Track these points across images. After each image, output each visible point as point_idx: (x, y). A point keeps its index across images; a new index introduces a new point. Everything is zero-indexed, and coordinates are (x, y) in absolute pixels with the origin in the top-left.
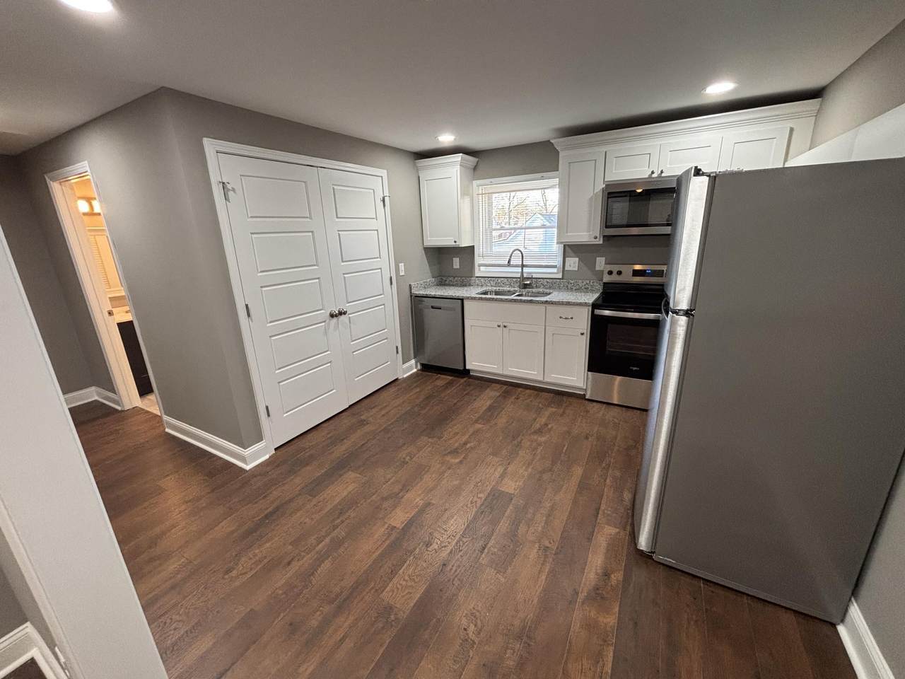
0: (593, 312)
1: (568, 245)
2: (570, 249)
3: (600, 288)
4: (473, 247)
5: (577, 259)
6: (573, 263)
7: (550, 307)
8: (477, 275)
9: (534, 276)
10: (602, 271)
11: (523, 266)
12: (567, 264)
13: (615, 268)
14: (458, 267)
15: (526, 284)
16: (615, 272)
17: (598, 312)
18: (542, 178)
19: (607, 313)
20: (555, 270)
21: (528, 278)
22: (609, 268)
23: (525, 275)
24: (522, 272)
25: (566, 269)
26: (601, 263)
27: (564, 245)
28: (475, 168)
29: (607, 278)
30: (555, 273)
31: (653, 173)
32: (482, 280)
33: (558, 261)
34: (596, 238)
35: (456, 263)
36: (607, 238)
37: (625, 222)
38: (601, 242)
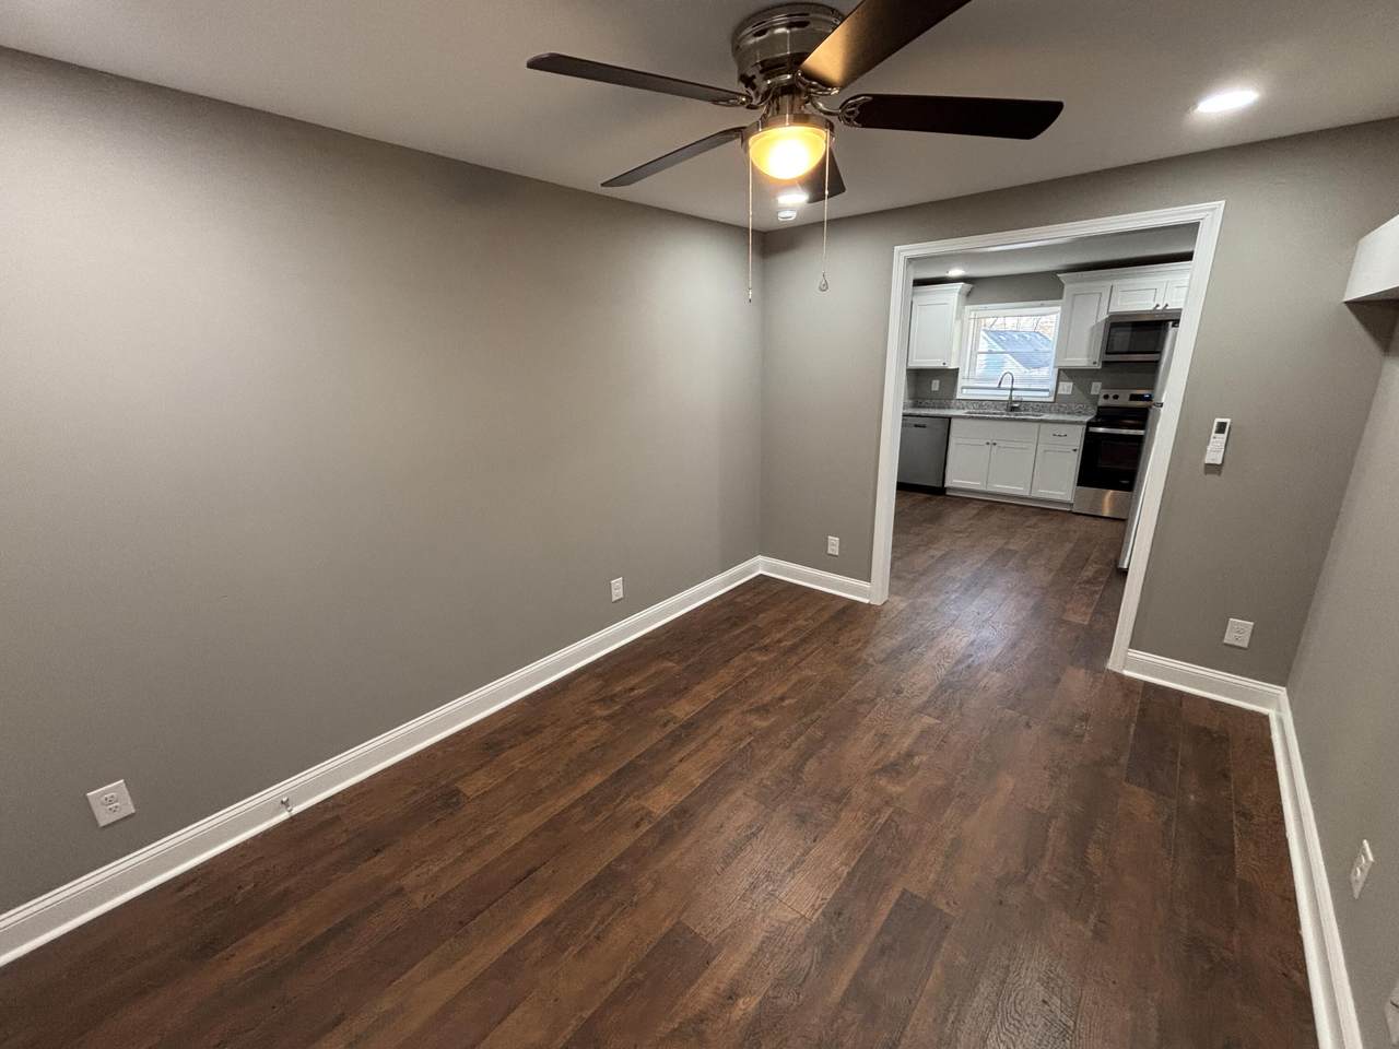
0: (1087, 429)
1: (1064, 370)
2: (1065, 373)
3: (1094, 412)
4: (957, 370)
5: (1071, 384)
6: (1067, 388)
7: (1043, 426)
8: (958, 397)
9: (1024, 399)
10: (1098, 396)
11: (1012, 389)
12: (1060, 388)
13: (1111, 393)
14: (937, 389)
15: (1013, 407)
16: (1111, 396)
17: (1092, 429)
18: (1042, 305)
19: (1101, 430)
20: (1047, 394)
21: (1016, 402)
22: (1105, 392)
23: (1013, 398)
24: (1011, 396)
25: (1059, 393)
26: (1096, 388)
27: (1060, 370)
28: (969, 294)
29: (1102, 402)
30: (1047, 397)
31: (1158, 306)
32: (964, 403)
33: (1051, 385)
34: (1095, 363)
35: (936, 385)
36: (1105, 363)
37: (1125, 350)
38: (1100, 367)
